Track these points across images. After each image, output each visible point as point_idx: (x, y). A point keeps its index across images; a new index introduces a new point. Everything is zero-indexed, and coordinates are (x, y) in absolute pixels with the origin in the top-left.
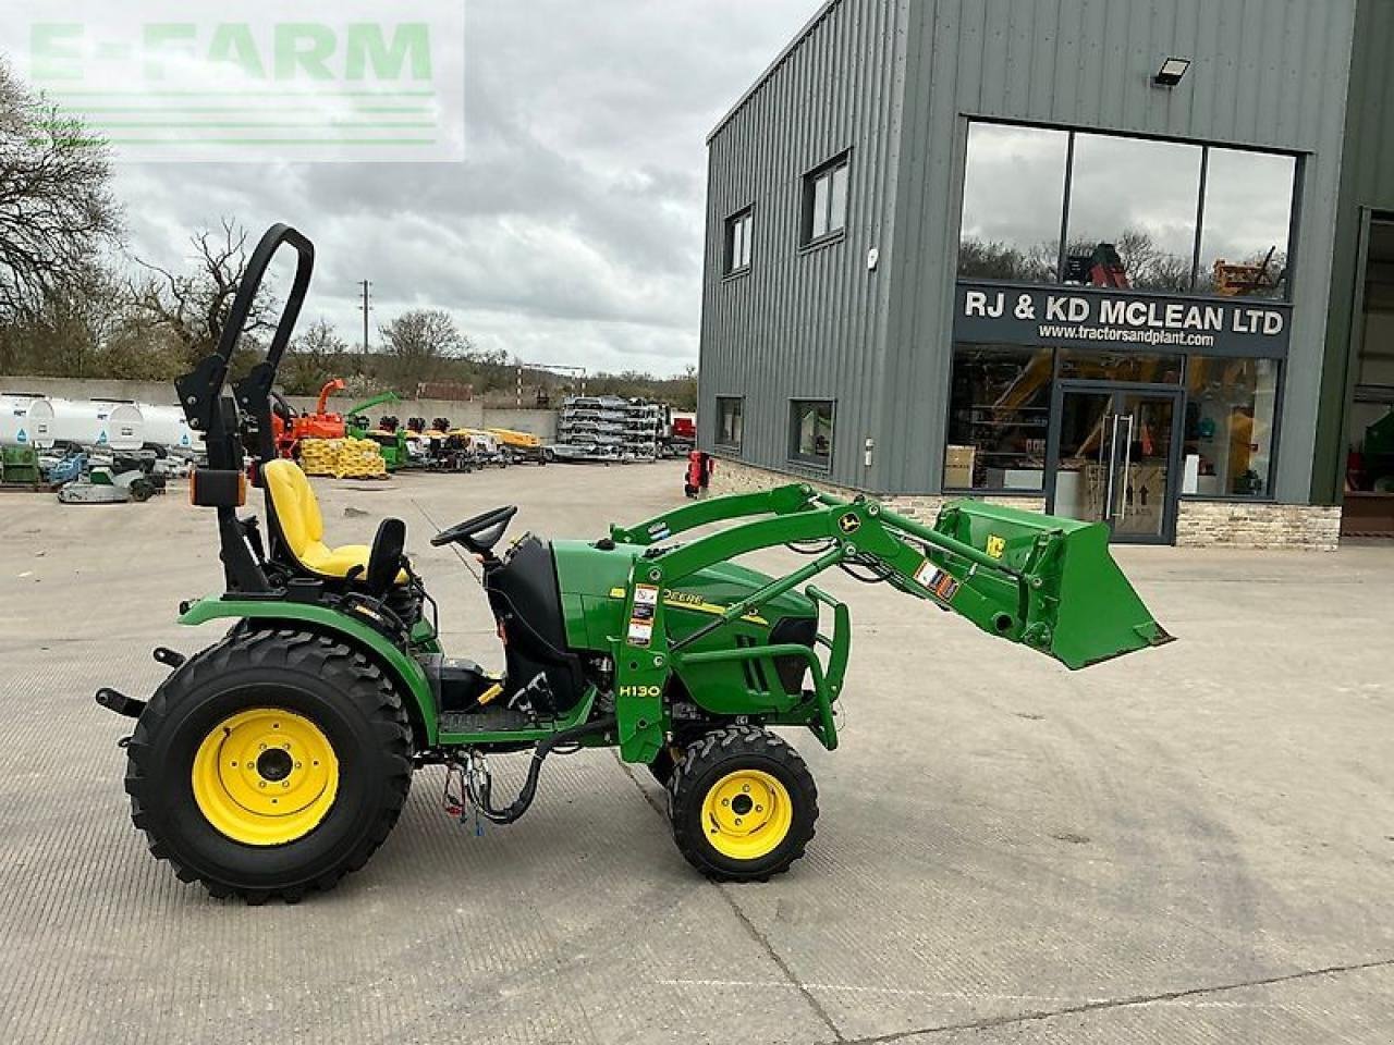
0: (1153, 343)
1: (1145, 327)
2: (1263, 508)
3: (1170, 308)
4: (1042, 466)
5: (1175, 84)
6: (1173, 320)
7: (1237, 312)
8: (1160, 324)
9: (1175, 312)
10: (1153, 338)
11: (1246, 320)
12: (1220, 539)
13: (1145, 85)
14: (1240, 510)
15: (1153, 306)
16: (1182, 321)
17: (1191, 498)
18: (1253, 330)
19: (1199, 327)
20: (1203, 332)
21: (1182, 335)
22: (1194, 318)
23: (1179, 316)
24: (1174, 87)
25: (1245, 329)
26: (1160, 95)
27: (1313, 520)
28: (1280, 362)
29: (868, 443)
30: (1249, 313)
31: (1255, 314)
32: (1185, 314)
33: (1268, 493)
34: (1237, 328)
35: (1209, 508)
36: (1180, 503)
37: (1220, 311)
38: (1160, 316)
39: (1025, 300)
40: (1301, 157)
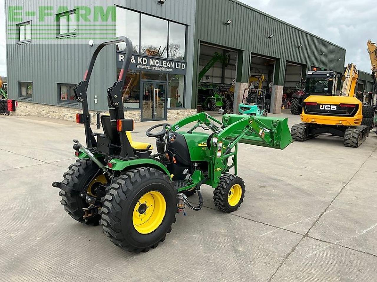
0: (161, 70)
1: (159, 66)
2: (183, 110)
3: (164, 62)
4: (139, 102)
5: (163, 4)
6: (165, 65)
7: (177, 63)
8: (162, 66)
9: (165, 63)
10: (161, 69)
11: (178, 66)
12: (175, 118)
13: (156, 3)
14: (179, 111)
15: (160, 61)
16: (166, 65)
17: (169, 109)
18: (180, 68)
19: (170, 67)
20: (170, 68)
21: (166, 69)
22: (168, 65)
23: (165, 64)
24: (162, 5)
25: (178, 68)
26: (159, 6)
27: (192, 112)
28: (185, 76)
29: (96, 97)
30: (179, 64)
31: (180, 64)
32: (167, 63)
33: (183, 107)
34: (177, 67)
35: (173, 111)
36: (168, 110)
37: (173, 63)
38: (162, 64)
39: (133, 58)
40: (187, 26)
